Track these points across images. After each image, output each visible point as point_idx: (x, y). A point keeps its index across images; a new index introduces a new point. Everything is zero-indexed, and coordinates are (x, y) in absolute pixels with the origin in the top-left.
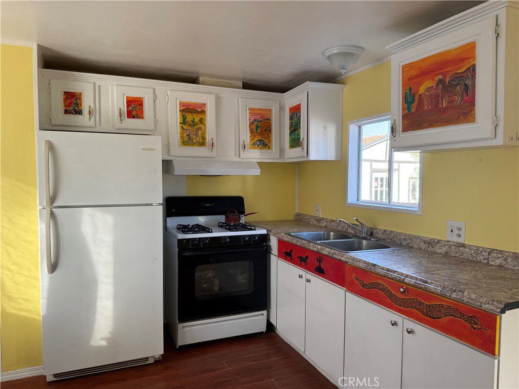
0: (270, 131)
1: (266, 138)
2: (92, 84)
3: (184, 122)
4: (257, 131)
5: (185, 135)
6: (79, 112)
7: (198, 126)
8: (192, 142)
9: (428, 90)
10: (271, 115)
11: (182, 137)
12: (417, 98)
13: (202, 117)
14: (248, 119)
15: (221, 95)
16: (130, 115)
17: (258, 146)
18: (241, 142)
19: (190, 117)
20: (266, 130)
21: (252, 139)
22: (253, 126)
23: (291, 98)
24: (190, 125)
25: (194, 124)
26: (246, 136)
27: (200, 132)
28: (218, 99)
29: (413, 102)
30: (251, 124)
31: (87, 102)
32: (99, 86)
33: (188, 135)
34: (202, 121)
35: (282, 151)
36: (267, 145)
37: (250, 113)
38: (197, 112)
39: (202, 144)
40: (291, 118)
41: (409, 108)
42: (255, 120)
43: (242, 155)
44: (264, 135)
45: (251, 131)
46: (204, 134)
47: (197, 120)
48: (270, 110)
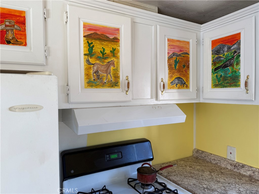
0: (188, 67)
1: (184, 75)
3: (90, 53)
4: (175, 67)
7: (109, 60)
8: (102, 82)
11: (87, 75)
13: (115, 47)
14: (167, 52)
15: (137, 20)
17: (177, 85)
19: (98, 47)
20: (184, 66)
21: (171, 77)
22: (171, 61)
24: (98, 58)
25: (103, 56)
26: (164, 73)
27: (112, 68)
28: (134, 23)
30: (170, 58)
33: (96, 72)
34: (114, 53)
35: (198, 90)
36: (185, 83)
38: (107, 39)
39: (115, 84)
40: (217, 52)
42: (174, 54)
43: (161, 97)
44: (182, 71)
45: (170, 66)
46: (116, 71)
47: (107, 51)
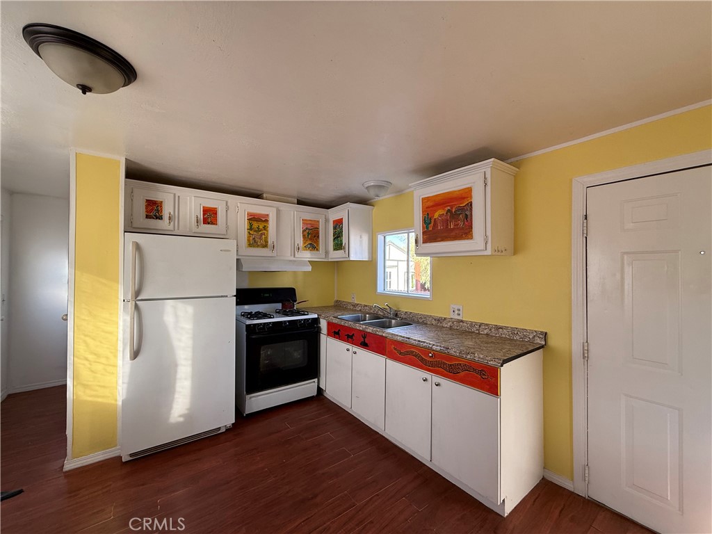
0: (318, 237)
1: (315, 242)
2: (172, 195)
3: (251, 228)
4: (308, 237)
5: (251, 238)
6: (160, 218)
7: (262, 232)
8: (257, 244)
9: (440, 216)
10: (319, 225)
11: (249, 240)
12: (433, 221)
13: (266, 225)
14: (301, 227)
15: (281, 209)
16: (206, 222)
17: (309, 248)
18: (296, 245)
19: (255, 225)
20: (315, 236)
21: (304, 243)
22: (305, 233)
23: (334, 214)
24: (255, 231)
25: (259, 230)
26: (300, 240)
27: (263, 236)
28: (278, 211)
29: (430, 223)
30: (303, 231)
31: (167, 210)
32: (179, 197)
33: (254, 239)
34: (265, 228)
35: (327, 253)
36: (316, 247)
37: (303, 223)
38: (262, 221)
39: (265, 246)
40: (335, 228)
41: (427, 228)
42: (307, 229)
43: (297, 255)
44: (313, 240)
45: (304, 236)
46: (266, 238)
47: (261, 227)
48: (318, 221)
